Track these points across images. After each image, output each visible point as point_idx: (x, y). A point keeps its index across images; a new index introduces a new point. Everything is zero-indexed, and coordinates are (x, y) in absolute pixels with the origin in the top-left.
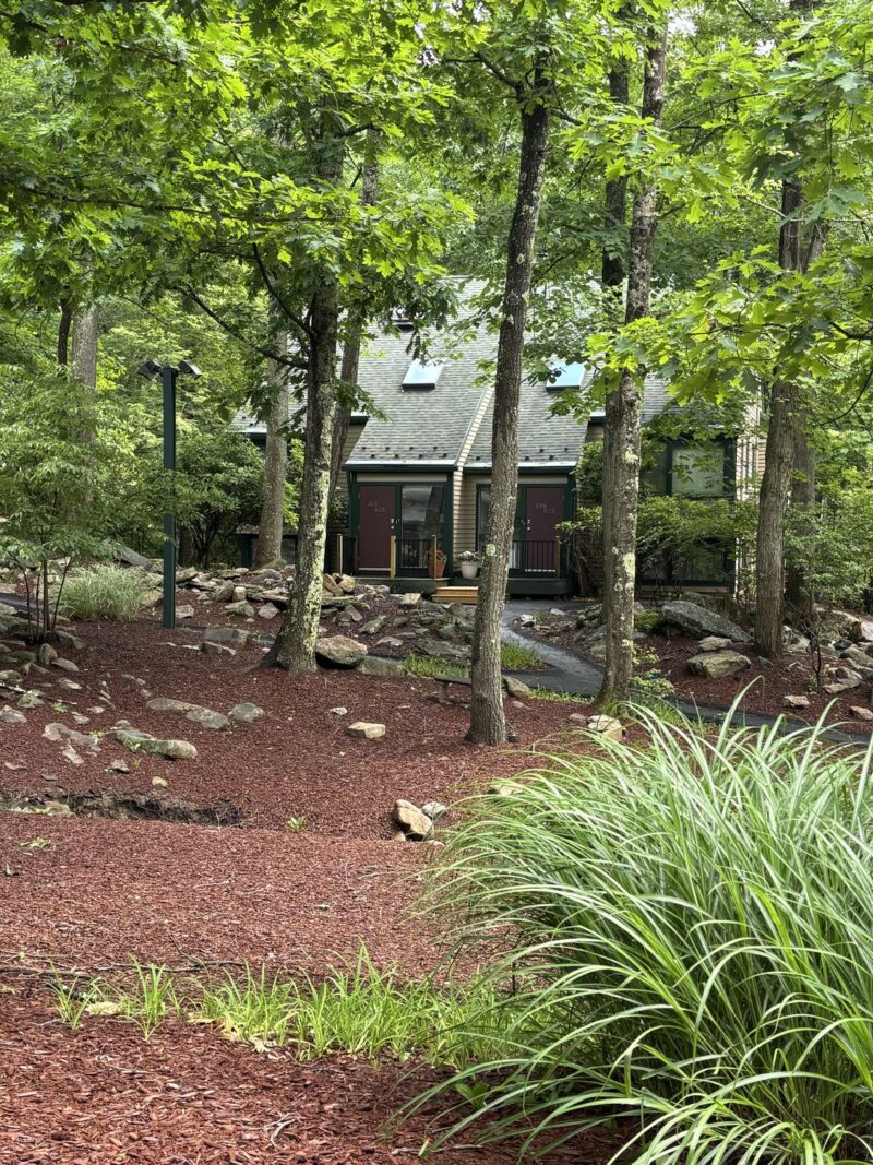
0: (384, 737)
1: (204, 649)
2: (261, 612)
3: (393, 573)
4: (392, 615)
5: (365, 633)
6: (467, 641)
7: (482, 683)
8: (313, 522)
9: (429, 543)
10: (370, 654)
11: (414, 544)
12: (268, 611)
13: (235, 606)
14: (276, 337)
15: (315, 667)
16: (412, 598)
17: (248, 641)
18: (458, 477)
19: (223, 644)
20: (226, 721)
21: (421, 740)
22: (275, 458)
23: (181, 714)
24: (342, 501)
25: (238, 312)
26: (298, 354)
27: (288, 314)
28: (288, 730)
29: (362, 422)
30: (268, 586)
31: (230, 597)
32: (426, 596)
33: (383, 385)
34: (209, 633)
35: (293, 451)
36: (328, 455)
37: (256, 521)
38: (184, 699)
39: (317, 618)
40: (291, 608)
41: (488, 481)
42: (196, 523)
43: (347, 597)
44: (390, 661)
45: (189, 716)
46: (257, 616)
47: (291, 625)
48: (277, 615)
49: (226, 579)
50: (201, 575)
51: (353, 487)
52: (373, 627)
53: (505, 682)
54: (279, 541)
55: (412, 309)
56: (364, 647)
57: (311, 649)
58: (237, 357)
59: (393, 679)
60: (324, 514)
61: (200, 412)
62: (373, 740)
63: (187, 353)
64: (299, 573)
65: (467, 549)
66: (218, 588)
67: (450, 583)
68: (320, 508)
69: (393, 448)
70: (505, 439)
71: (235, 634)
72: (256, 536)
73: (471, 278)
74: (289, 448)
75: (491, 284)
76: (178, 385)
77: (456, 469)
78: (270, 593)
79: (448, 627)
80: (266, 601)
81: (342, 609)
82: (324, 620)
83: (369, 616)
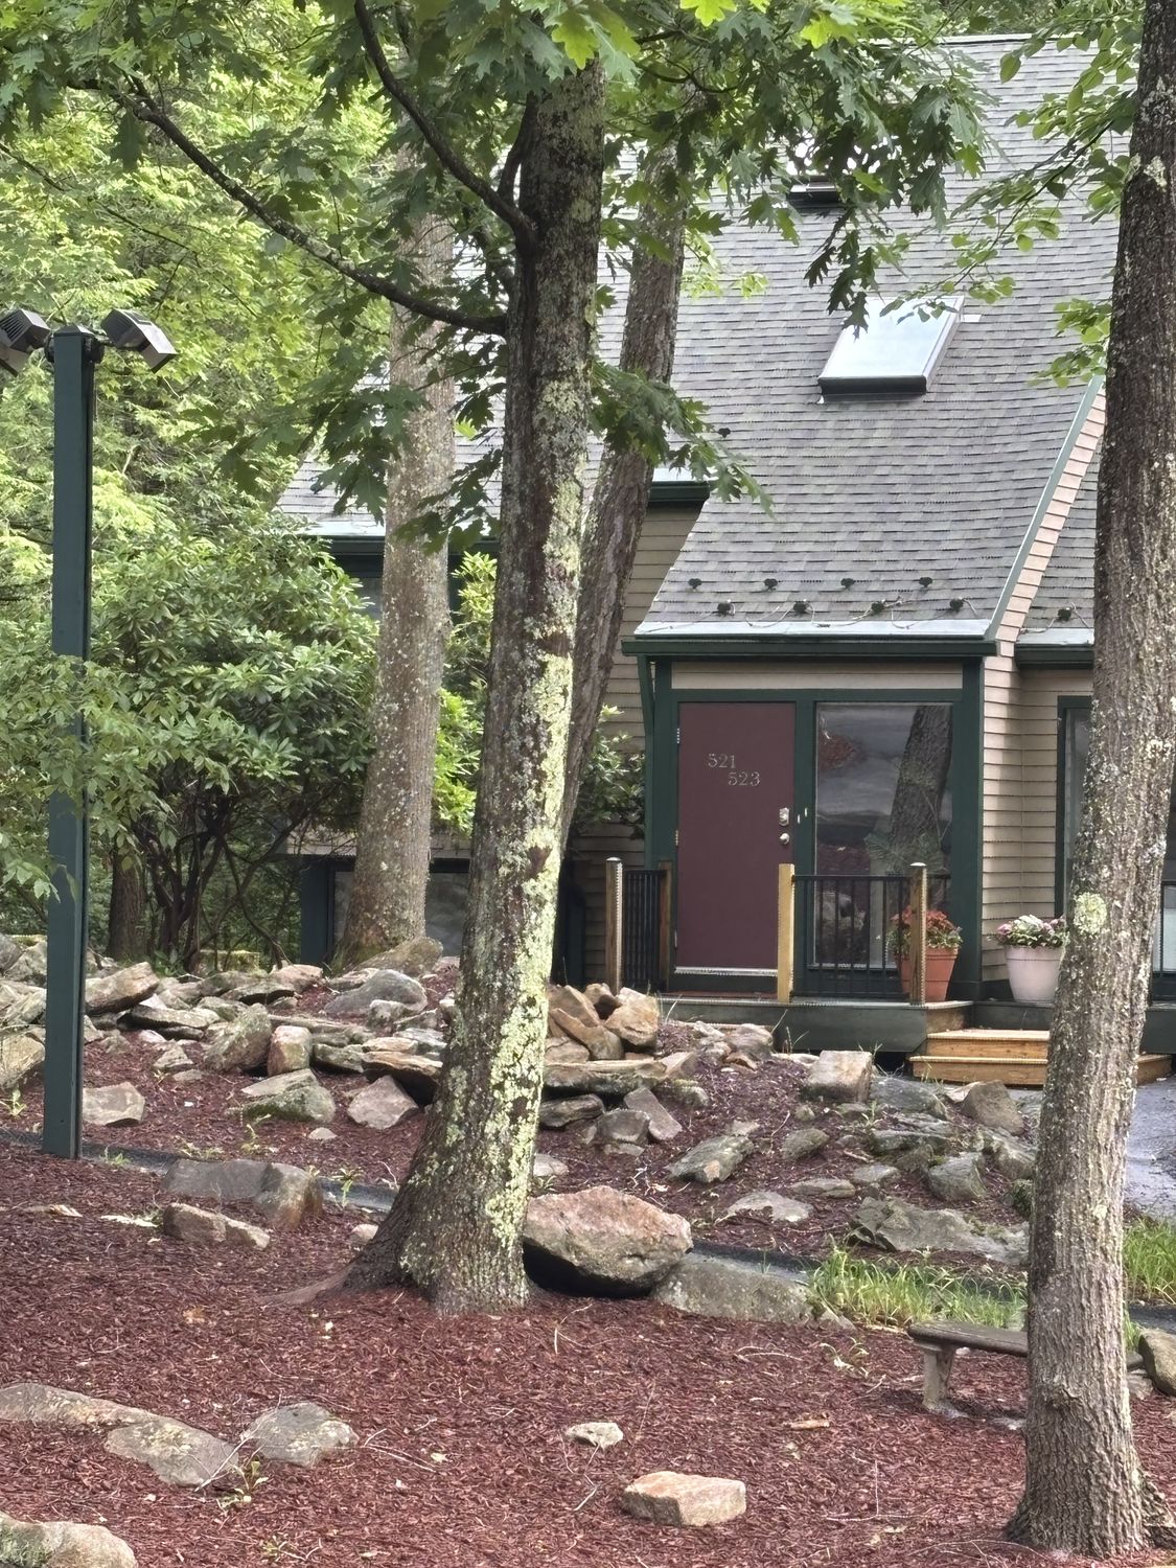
0: (741, 1524)
1: (169, 1226)
2: (356, 1110)
3: (787, 984)
4: (774, 1120)
5: (690, 1178)
6: (1020, 1207)
7: (1063, 1352)
8: (518, 821)
9: (902, 885)
10: (701, 1247)
11: (857, 886)
12: (378, 1106)
13: (274, 1088)
14: (407, 233)
15: (522, 1289)
16: (844, 1067)
17: (311, 1204)
18: (997, 675)
19: (232, 1210)
20: (231, 1463)
21: (860, 1533)
22: (410, 615)
23: (87, 1438)
24: (623, 751)
25: (290, 157)
26: (477, 285)
27: (444, 159)
28: (430, 1494)
29: (688, 500)
30: (380, 1026)
31: (261, 1062)
32: (892, 1061)
33: (759, 379)
34: (187, 1175)
35: (469, 592)
36: (566, 606)
37: (348, 816)
38: (102, 1390)
39: (528, 1130)
40: (448, 1097)
41: (1084, 689)
42: (144, 827)
43: (633, 1062)
44: (768, 1273)
45: (115, 1444)
46: (344, 1121)
47: (446, 1153)
48: (408, 1116)
49: (249, 1001)
50: (171, 986)
51: (659, 707)
52: (716, 1158)
53: (1142, 1346)
54: (418, 878)
55: (837, 144)
56: (680, 1228)
57: (507, 1232)
58: (295, 294)
59: (775, 1331)
60: (554, 795)
61: (181, 471)
62: (706, 1533)
63: (143, 286)
64: (472, 982)
65: (1027, 907)
66: (220, 1029)
67: (971, 1019)
68: (540, 775)
69: (789, 584)
70: (1136, 556)
71: (271, 1180)
72: (348, 864)
73: (1040, 42)
74: (455, 585)
75: (1104, 60)
76: (108, 388)
77: (991, 649)
78: (389, 1048)
79: (961, 1165)
80: (375, 1072)
81: (614, 1099)
82: (552, 1135)
83: (703, 1124)
